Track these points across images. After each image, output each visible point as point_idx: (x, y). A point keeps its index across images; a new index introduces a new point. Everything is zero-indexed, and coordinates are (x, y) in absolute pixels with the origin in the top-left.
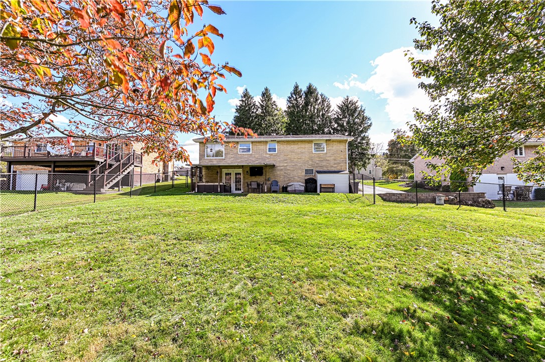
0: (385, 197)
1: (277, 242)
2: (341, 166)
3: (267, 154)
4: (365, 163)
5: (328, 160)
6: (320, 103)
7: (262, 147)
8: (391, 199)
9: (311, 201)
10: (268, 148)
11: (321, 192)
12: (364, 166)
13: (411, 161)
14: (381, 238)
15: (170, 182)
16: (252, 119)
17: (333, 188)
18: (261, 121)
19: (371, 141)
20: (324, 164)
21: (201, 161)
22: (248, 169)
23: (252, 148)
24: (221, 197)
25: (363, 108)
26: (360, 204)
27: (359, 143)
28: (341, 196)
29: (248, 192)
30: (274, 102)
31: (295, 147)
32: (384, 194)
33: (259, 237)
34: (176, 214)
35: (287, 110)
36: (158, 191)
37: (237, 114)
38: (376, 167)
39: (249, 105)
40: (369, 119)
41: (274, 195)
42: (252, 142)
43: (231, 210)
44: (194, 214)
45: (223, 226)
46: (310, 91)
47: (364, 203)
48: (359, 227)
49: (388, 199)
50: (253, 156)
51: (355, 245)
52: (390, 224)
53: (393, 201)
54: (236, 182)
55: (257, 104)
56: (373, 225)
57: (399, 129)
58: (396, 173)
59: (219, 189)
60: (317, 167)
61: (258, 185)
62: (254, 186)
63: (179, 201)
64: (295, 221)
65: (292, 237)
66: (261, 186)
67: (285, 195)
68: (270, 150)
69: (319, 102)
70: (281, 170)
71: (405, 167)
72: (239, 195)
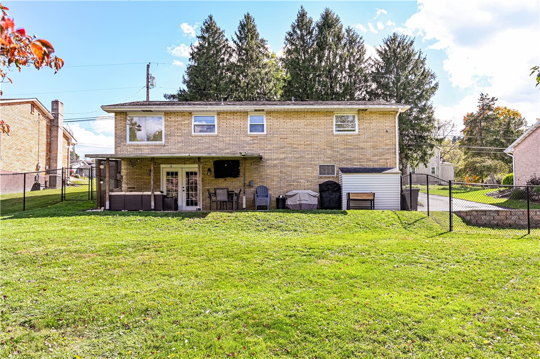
0: (468, 218)
1: (261, 327)
2: (386, 159)
3: (248, 136)
4: (426, 154)
5: (363, 148)
6: (345, 45)
7: (237, 122)
8: (479, 222)
9: (331, 227)
10: (249, 123)
11: (349, 208)
12: (423, 159)
13: (508, 151)
14: (483, 310)
15: (57, 191)
16: (222, 73)
17: (372, 201)
18: (238, 75)
19: (436, 116)
20: (355, 155)
21: (119, 149)
22: (211, 165)
23: (218, 124)
24: (156, 219)
25: (423, 56)
26: (424, 233)
27: (416, 118)
28: (388, 216)
29: (211, 209)
30: (262, 41)
31: (300, 123)
32: (466, 212)
33: (220, 315)
34: (49, 259)
35: (284, 57)
36: (31, 208)
37: (192, 63)
38: (444, 161)
39: (216, 46)
40: (433, 76)
41: (260, 214)
42: (219, 113)
43: (171, 247)
44: (87, 259)
45: (146, 286)
46: (328, 22)
47: (431, 229)
48: (433, 282)
49: (474, 221)
50: (221, 139)
51: (433, 331)
52: (492, 274)
53: (485, 225)
54: (188, 190)
55: (231, 44)
56: (458, 279)
57: (485, 94)
58: (481, 173)
59: (153, 204)
60: (341, 161)
61: (230, 195)
62: (222, 196)
63: (66, 227)
64: (302, 272)
65: (293, 312)
66: (235, 198)
67: (281, 214)
68: (253, 127)
69: (343, 42)
70: (275, 166)
71: (496, 162)
72: (191, 215)
